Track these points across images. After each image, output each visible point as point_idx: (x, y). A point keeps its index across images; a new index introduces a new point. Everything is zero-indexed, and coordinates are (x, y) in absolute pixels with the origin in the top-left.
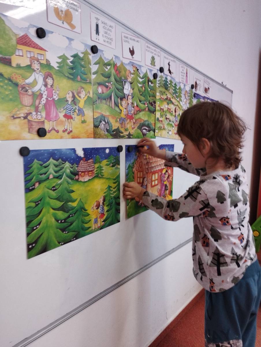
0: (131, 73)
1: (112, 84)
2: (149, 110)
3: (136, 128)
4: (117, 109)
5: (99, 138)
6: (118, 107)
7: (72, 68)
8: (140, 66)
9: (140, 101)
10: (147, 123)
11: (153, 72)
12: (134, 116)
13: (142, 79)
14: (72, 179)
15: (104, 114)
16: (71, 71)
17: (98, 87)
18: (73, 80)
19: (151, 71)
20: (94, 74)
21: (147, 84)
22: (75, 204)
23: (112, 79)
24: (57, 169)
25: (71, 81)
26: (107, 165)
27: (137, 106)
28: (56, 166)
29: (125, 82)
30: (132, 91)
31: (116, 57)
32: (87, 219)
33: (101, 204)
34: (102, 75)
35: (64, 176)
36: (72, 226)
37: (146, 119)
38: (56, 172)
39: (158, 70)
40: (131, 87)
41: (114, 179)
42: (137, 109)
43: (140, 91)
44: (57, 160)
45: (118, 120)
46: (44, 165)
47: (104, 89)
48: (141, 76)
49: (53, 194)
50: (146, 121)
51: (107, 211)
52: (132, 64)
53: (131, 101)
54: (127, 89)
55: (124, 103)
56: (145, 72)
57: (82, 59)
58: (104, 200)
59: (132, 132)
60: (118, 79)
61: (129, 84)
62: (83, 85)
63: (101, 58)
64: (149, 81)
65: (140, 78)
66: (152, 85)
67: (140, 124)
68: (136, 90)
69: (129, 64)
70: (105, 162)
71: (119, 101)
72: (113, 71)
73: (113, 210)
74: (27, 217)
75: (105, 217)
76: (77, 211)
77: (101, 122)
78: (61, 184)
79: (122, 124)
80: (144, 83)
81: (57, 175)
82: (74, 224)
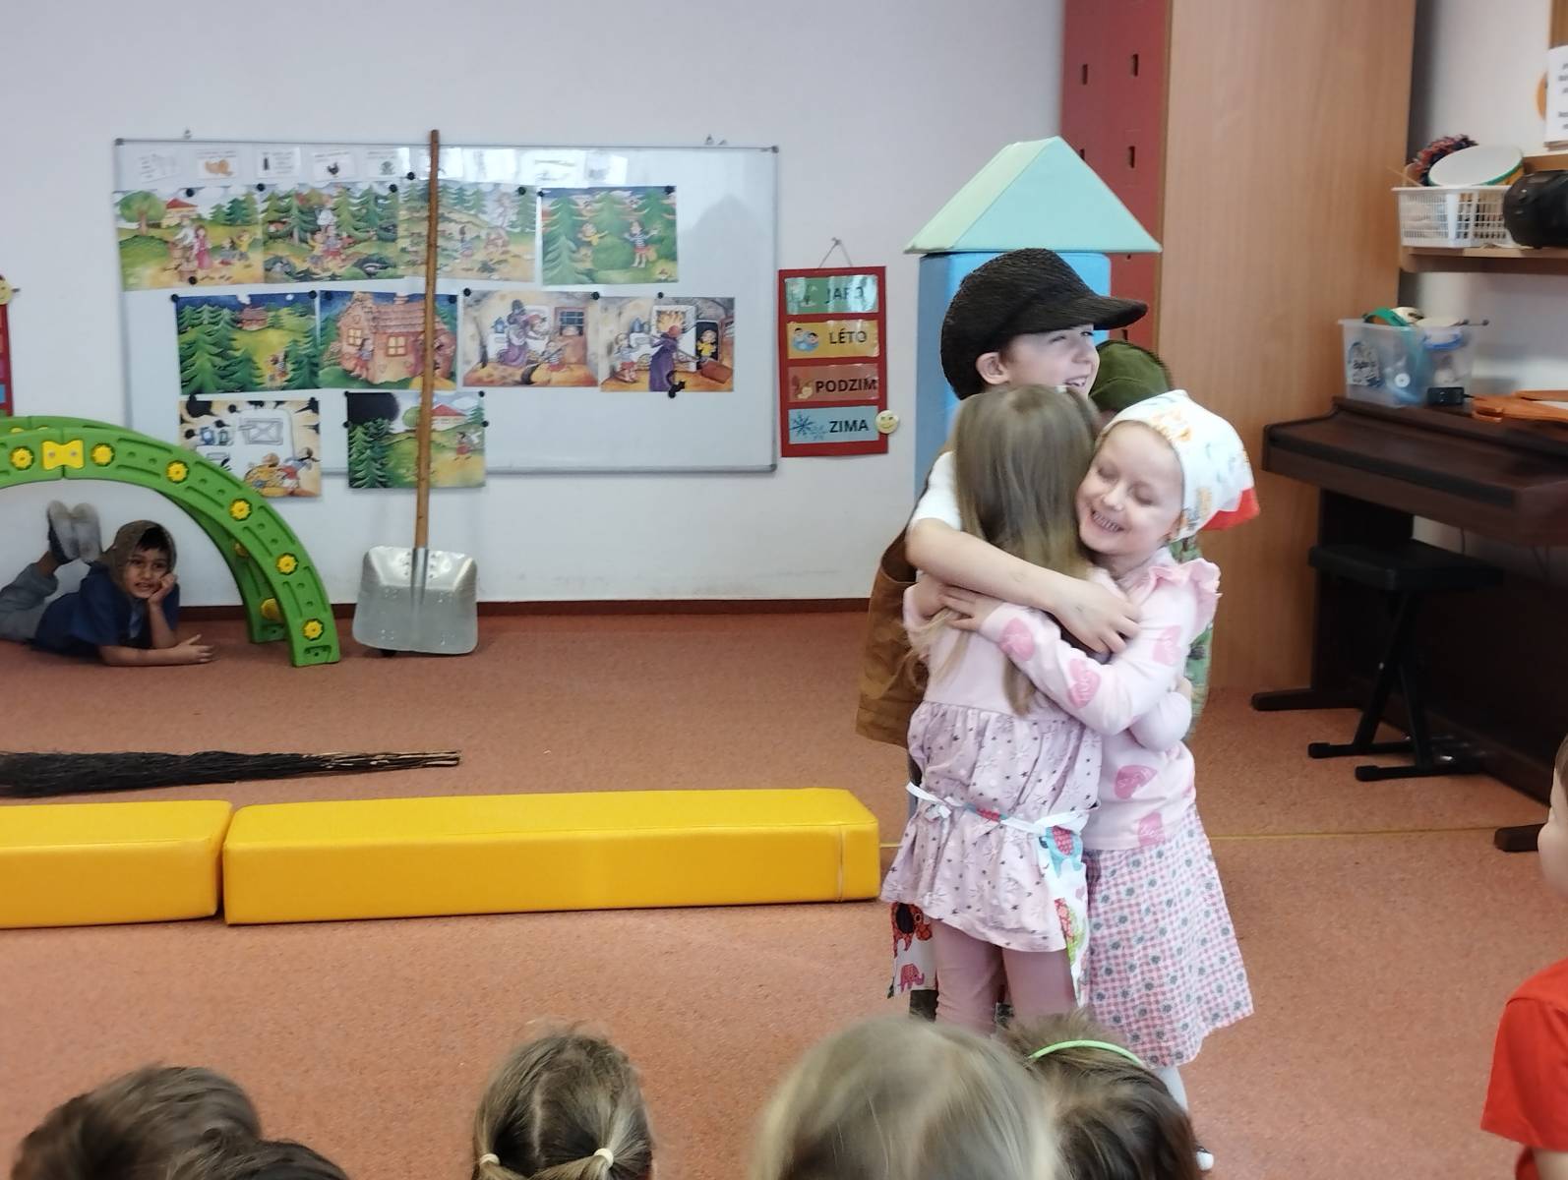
0: (332, 197)
1: (294, 218)
2: (380, 239)
3: (349, 266)
4: (304, 245)
5: (273, 283)
6: (307, 243)
7: (230, 214)
8: (354, 183)
9: (356, 229)
10: (375, 258)
11: (388, 185)
12: (342, 251)
13: (359, 198)
14: (233, 327)
15: (280, 254)
16: (229, 217)
17: (268, 227)
18: (230, 225)
19: (381, 183)
20: (263, 212)
21: (372, 203)
22: (237, 354)
23: (295, 212)
24: (212, 315)
25: (228, 228)
26: (289, 314)
27: (349, 237)
28: (212, 312)
29: (321, 211)
30: (336, 219)
31: (300, 185)
32: (257, 372)
33: (281, 358)
34: (276, 211)
35: (222, 323)
36: (234, 376)
37: (373, 251)
38: (212, 318)
39: (401, 178)
40: (334, 215)
41: (307, 332)
42: (351, 241)
43: (354, 216)
44: (213, 306)
45: (308, 259)
46: (199, 310)
47: (280, 227)
48: (358, 195)
49: (208, 339)
50: (373, 255)
51: (294, 370)
52: (336, 185)
53: (335, 232)
54: (325, 218)
55: (319, 236)
56: (367, 188)
57: (244, 201)
58: (286, 356)
59: (338, 272)
60: (305, 210)
61: (329, 212)
62: (246, 228)
63: (273, 193)
64: (377, 197)
65: (355, 198)
66: (387, 202)
67: (359, 260)
68: (345, 215)
69: (328, 186)
70: (285, 310)
71: (309, 235)
72: (295, 203)
73: (306, 370)
74: (181, 356)
75: (288, 377)
76: (241, 362)
77: (275, 263)
78: (217, 331)
79: (316, 263)
80: (362, 203)
81: (214, 320)
82: (239, 374)
